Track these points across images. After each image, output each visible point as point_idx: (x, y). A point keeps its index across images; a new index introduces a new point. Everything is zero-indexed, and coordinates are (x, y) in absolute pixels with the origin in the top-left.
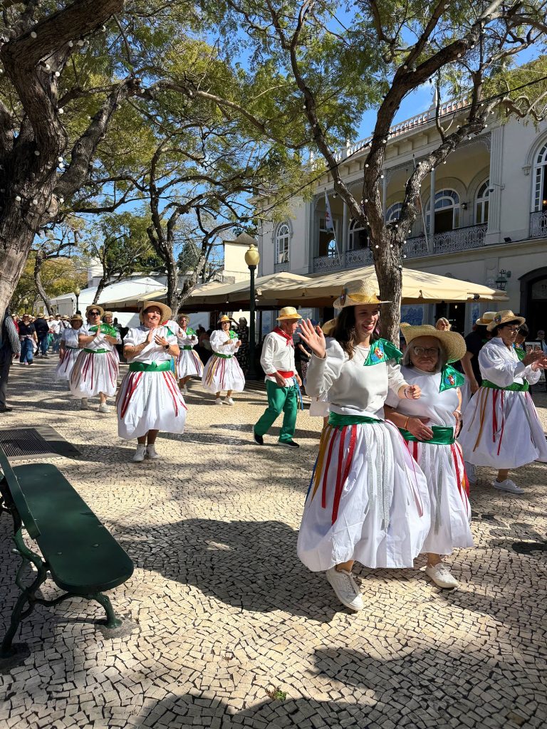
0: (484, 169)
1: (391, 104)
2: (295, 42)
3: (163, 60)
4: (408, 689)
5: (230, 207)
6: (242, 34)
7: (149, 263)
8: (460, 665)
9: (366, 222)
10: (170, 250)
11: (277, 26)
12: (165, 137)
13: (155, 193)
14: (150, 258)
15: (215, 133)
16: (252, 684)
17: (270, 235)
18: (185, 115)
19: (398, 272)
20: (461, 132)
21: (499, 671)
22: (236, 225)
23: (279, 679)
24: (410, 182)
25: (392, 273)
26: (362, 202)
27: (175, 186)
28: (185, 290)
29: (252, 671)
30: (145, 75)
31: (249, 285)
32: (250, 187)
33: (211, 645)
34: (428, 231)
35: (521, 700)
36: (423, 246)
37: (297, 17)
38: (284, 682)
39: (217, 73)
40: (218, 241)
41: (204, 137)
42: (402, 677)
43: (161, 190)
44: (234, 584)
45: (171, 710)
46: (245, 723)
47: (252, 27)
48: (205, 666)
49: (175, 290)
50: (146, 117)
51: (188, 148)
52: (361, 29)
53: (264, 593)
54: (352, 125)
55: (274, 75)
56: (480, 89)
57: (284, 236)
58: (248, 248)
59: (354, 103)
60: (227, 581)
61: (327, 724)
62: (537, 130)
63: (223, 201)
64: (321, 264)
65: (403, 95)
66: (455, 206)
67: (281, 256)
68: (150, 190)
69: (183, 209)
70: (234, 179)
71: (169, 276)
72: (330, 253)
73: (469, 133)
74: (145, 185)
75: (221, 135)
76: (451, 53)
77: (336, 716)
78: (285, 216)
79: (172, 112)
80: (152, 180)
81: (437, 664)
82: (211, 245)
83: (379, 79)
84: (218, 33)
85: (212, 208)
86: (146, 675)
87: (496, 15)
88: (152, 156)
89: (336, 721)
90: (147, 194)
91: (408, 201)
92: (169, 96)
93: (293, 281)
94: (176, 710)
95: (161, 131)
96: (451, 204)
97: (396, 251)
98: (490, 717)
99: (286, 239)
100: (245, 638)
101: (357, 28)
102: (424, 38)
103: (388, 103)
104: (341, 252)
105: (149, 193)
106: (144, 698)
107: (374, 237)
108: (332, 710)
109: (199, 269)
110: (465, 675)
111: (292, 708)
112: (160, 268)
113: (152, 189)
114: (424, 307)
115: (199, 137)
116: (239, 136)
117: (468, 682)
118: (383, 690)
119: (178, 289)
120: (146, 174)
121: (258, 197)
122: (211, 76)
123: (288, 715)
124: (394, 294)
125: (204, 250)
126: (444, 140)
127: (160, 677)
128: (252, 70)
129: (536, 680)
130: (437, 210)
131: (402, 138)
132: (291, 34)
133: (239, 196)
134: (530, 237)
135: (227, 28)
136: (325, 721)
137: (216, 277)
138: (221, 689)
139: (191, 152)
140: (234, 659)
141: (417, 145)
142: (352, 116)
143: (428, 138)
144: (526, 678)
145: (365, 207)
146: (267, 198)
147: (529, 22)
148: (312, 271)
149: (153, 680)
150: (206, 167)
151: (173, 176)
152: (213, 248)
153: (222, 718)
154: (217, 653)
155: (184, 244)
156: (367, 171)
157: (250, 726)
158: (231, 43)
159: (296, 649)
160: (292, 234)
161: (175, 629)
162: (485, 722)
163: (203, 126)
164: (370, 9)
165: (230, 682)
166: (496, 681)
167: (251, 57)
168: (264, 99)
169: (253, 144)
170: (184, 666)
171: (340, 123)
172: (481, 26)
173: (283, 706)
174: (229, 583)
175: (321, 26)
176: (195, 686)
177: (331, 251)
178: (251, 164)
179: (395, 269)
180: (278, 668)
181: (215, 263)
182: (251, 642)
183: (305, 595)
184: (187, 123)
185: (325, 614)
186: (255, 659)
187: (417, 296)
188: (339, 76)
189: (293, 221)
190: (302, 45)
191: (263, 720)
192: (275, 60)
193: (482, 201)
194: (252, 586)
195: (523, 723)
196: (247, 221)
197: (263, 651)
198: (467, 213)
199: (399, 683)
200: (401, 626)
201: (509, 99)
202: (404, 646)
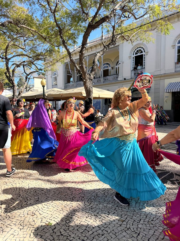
0: (118, 56)
1: (87, 34)
2: (55, 11)
3: (8, 12)
4: (90, 217)
5: (35, 65)
6: (37, 6)
7: (6, 85)
8: (107, 207)
9: (81, 72)
10: (14, 80)
11: (49, 5)
12: (10, 40)
13: (7, 60)
14: (7, 83)
15: (29, 40)
16: (41, 222)
17: (50, 75)
18: (17, 33)
19: (91, 89)
20: (109, 44)
21: (117, 208)
22: (37, 72)
23: (50, 219)
24: (94, 60)
25: (90, 89)
26: (79, 66)
27: (15, 58)
28: (19, 94)
29: (41, 218)
30: (2, 18)
31: (43, 92)
32: (42, 59)
33: (27, 212)
34: (101, 76)
35: (123, 215)
36: (100, 81)
37: (56, 3)
38: (52, 220)
39: (29, 19)
40: (32, 77)
41: (25, 41)
42: (89, 213)
43: (10, 59)
44: (36, 192)
45: (13, 234)
46: (38, 234)
47: (41, 5)
48: (25, 219)
49: (15, 94)
50: (3, 33)
51: (19, 44)
52: (77, 8)
53: (46, 193)
54: (76, 40)
55: (49, 21)
56: (115, 31)
57: (55, 76)
58: (42, 80)
59: (76, 33)
60: (33, 191)
61: (65, 230)
62: (132, 45)
63: (33, 63)
64: (68, 86)
65: (91, 32)
66: (109, 68)
67: (54, 83)
68: (5, 59)
69: (18, 66)
70: (36, 56)
71: (13, 89)
72: (71, 82)
73: (112, 45)
74: (3, 57)
75: (31, 41)
76: (105, 19)
77: (68, 228)
78: (55, 69)
79: (13, 31)
80: (6, 55)
81: (100, 208)
82: (29, 79)
83: (84, 25)
84: (29, 5)
85: (29, 66)
86: (4, 224)
87: (118, 8)
88: (6, 47)
89: (68, 229)
90: (4, 60)
91: (94, 66)
92: (11, 26)
93: (58, 91)
94: (14, 234)
95: (9, 37)
96: (108, 67)
97: (90, 82)
98: (114, 221)
99: (56, 77)
100: (39, 208)
101: (76, 8)
102: (96, 14)
103: (86, 34)
104: (74, 82)
105: (5, 60)
106: (3, 232)
107: (83, 77)
108: (67, 226)
109: (24, 87)
110: (108, 210)
111: (54, 227)
112: (10, 87)
113: (6, 58)
114: (101, 100)
115: (23, 41)
116: (38, 41)
117: (108, 212)
118: (83, 218)
119: (17, 94)
120: (4, 53)
121: (45, 63)
122: (26, 20)
123: (52, 230)
124: (90, 96)
125: (26, 80)
126: (104, 47)
127: (9, 224)
128: (41, 19)
129: (128, 209)
130: (104, 69)
131: (92, 45)
132: (54, 8)
133: (38, 62)
134: (131, 78)
135: (32, 4)
136: (64, 230)
137: (31, 90)
138: (30, 225)
139: (20, 46)
140: (35, 215)
141: (97, 48)
142: (76, 37)
143: (101, 45)
144: (125, 209)
145: (80, 67)
146: (48, 63)
147: (128, 12)
148: (65, 88)
149: (6, 226)
150: (26, 51)
151: (14, 54)
152: (30, 79)
153: (30, 234)
154: (29, 214)
155: (19, 78)
156: (80, 56)
157: (40, 235)
158: (33, 9)
159: (56, 210)
160: (58, 75)
161: (15, 208)
162: (113, 223)
163: (24, 37)
164: (79, 3)
165: (34, 222)
166: (116, 211)
167: (40, 15)
168: (46, 29)
169: (42, 44)
170: (17, 220)
171: (72, 39)
172: (114, 12)
173: (51, 227)
174: (34, 192)
175: (64, 6)
176: (21, 226)
177: (71, 81)
178: (42, 51)
179: (90, 88)
180: (50, 216)
181: (31, 85)
182: (41, 209)
183: (60, 192)
184: (18, 36)
185: (66, 198)
186: (42, 214)
187: (98, 96)
188: (71, 23)
189: (58, 71)
190: (58, 12)
191: (44, 232)
192: (49, 16)
193: (117, 66)
194: (42, 192)
195: (123, 221)
196: (42, 71)
197: (45, 211)
198: (113, 70)
199: (88, 215)
200: (90, 198)
201: (123, 35)
202: (90, 204)
